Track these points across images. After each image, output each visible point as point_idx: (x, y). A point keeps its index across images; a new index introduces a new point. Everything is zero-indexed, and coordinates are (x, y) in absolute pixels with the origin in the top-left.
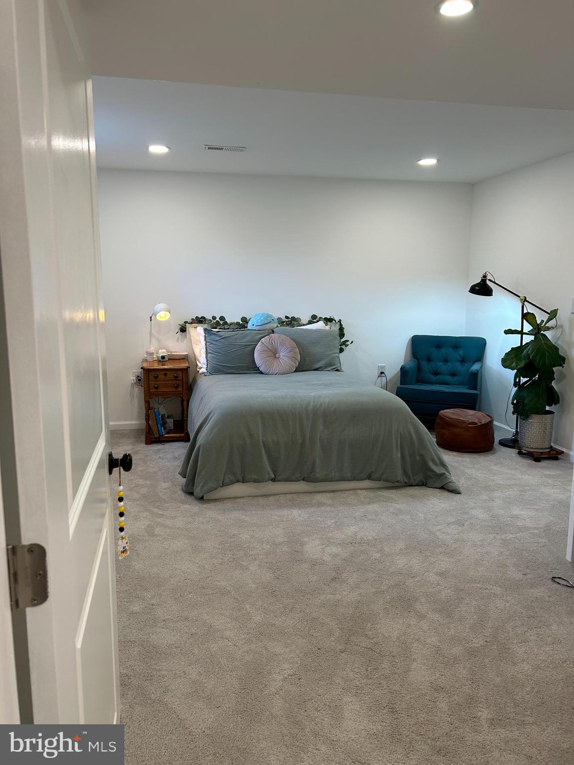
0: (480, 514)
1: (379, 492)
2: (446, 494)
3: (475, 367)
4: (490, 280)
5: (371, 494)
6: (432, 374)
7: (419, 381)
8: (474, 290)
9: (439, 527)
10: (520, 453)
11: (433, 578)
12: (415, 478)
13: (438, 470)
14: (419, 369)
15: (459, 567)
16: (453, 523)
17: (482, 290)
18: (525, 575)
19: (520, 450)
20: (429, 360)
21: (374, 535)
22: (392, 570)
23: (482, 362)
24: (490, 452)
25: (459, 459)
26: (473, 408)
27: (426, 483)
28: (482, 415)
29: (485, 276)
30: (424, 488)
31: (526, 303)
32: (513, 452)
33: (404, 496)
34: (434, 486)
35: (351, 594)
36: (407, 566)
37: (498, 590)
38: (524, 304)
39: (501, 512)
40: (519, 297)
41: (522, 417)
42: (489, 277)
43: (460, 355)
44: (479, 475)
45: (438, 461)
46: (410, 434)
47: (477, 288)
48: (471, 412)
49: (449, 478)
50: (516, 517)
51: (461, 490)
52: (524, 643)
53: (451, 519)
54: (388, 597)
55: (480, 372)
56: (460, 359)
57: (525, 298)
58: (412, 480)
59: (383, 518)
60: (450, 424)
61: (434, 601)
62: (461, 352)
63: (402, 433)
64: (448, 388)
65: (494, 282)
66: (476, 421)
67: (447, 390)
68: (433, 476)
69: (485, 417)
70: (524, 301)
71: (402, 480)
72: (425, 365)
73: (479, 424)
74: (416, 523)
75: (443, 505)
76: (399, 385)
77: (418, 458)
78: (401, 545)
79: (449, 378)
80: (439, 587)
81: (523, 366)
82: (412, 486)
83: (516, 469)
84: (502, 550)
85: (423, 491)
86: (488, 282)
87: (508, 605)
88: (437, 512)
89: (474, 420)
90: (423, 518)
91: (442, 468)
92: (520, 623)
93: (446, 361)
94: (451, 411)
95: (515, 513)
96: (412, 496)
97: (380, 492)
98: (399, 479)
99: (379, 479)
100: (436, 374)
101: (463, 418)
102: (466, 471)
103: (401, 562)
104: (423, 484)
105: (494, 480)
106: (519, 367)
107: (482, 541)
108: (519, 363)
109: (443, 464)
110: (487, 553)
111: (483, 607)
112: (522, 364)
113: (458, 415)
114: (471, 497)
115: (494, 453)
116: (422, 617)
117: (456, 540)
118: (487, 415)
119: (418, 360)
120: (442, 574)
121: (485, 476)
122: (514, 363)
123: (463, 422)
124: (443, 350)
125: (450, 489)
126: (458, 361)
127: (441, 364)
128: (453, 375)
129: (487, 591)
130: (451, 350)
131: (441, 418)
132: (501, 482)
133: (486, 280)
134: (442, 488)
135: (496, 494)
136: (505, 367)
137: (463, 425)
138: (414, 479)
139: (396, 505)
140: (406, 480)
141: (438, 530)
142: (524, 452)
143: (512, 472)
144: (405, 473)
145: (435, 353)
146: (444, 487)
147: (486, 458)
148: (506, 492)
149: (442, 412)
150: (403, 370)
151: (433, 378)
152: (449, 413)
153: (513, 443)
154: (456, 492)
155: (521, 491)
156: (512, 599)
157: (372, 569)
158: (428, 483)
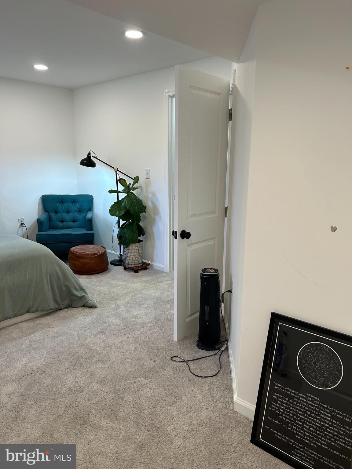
0: (114, 320)
1: (37, 321)
2: (87, 310)
3: (89, 215)
4: (93, 156)
5: (32, 324)
6: (60, 222)
7: (52, 227)
8: (83, 163)
9: (89, 340)
10: (125, 269)
11: (96, 386)
12: (63, 303)
13: (79, 294)
14: (50, 219)
15: (112, 370)
16: (98, 333)
17: (89, 163)
18: (155, 361)
19: (125, 266)
20: (56, 212)
21: (42, 362)
22: (64, 391)
23: (92, 211)
24: (107, 271)
25: (89, 280)
26: (92, 243)
27: (72, 305)
28: (99, 247)
29: (89, 154)
30: (70, 309)
31: (118, 172)
32: (121, 268)
33: (58, 319)
34: (78, 306)
35: (33, 430)
36: (74, 383)
37: (142, 380)
38: (117, 173)
39: (126, 315)
40: (113, 168)
41: (125, 246)
42: (92, 154)
43: (77, 208)
44: (105, 290)
45: (78, 288)
46: (56, 272)
47: (85, 162)
48: (91, 246)
49: (87, 298)
50: (136, 317)
51: (97, 304)
52: (171, 420)
53: (96, 330)
54: (67, 419)
55: (93, 218)
56: (78, 210)
57: (117, 169)
58: (61, 305)
59: (45, 344)
60: (78, 257)
61: (103, 408)
62: (78, 205)
63: (50, 272)
64: (73, 231)
65: (96, 158)
66: (96, 252)
67: (73, 233)
68: (76, 299)
69: (101, 248)
70: (117, 171)
71: (54, 308)
72: (53, 215)
73: (99, 254)
74: (72, 341)
75: (88, 320)
76: (37, 233)
77: (64, 289)
78: (65, 364)
79: (71, 224)
80: (102, 393)
81: (123, 214)
82: (61, 309)
83: (126, 281)
84: (136, 346)
85: (71, 312)
86: (92, 157)
87: (152, 390)
88: (84, 327)
89: (95, 252)
90: (76, 335)
91: (82, 292)
92: (164, 404)
93: (68, 212)
94: (78, 248)
95: (135, 313)
96: (64, 318)
97: (39, 321)
98: (52, 307)
99: (36, 311)
100: (62, 221)
101: (88, 251)
102: (96, 288)
103: (69, 380)
104: (69, 306)
105: (115, 292)
106: (121, 214)
107: (121, 342)
108: (120, 212)
109: (82, 289)
110: (127, 351)
111: (137, 399)
112: (123, 213)
113: (84, 250)
114: (104, 309)
115: (110, 272)
116: (97, 428)
117: (104, 347)
118: (102, 247)
119: (48, 212)
120: (102, 381)
121: (109, 289)
122: (117, 212)
123: (88, 254)
124: (66, 205)
125: (89, 306)
126: (76, 211)
127: (64, 214)
128: (74, 221)
129: (136, 384)
130: (70, 204)
131: (73, 253)
132: (120, 292)
133: (90, 156)
134: (84, 306)
135: (120, 302)
136: (112, 215)
137: (89, 256)
138: (63, 305)
139: (53, 329)
140: (57, 307)
141: (89, 343)
142: (127, 267)
143: (125, 283)
144: (55, 301)
145: (60, 207)
146: (85, 305)
147: (106, 276)
148: (125, 299)
149: (72, 249)
150: (40, 222)
151: (60, 224)
152: (77, 249)
153: (119, 262)
154: (93, 307)
155: (134, 296)
156: (153, 385)
157: (47, 397)
158: (73, 305)
